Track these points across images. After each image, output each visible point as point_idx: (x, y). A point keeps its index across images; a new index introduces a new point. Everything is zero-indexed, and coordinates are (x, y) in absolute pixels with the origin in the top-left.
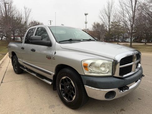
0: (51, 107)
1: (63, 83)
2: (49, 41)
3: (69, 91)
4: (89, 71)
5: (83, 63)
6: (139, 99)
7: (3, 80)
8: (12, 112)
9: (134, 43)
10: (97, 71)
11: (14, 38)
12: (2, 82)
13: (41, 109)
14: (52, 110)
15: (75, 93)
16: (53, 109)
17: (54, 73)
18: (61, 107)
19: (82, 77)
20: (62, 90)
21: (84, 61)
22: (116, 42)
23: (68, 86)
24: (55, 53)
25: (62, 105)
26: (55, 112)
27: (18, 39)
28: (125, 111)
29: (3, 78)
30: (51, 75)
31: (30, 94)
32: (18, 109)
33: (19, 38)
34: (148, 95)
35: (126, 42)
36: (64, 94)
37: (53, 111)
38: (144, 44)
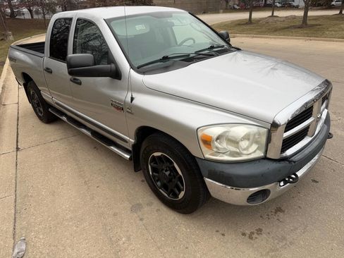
0: (136, 208)
1: (156, 163)
2: (113, 65)
3: (170, 181)
4: (215, 150)
5: (200, 134)
6: (314, 181)
7: (17, 142)
8: (58, 224)
9: (312, 10)
10: (232, 148)
11: (12, 12)
12: (18, 149)
13: (115, 215)
14: (139, 216)
15: (183, 185)
16: (140, 213)
17: (133, 141)
18: (157, 208)
19: (200, 163)
20: (154, 176)
21: (203, 130)
22: (269, 10)
23: (166, 171)
24: (132, 99)
25: (157, 204)
26: (144, 222)
27: (23, 14)
28: (284, 211)
29: (17, 137)
30: (127, 142)
31: (87, 180)
32: (68, 217)
33: (25, 10)
34: (334, 171)
35: (294, 6)
36: (159, 183)
37: (141, 220)
38: (338, 12)
